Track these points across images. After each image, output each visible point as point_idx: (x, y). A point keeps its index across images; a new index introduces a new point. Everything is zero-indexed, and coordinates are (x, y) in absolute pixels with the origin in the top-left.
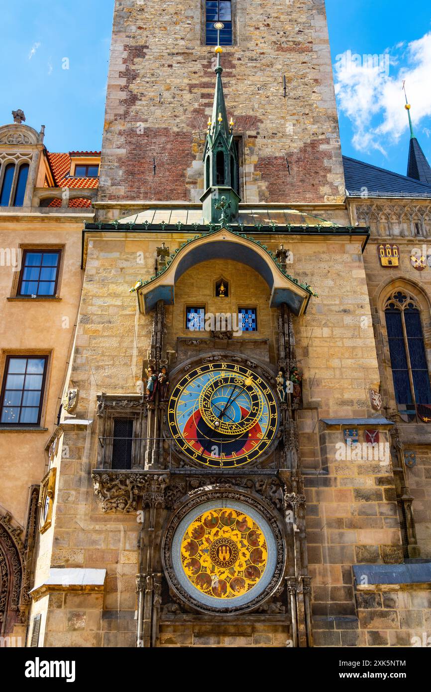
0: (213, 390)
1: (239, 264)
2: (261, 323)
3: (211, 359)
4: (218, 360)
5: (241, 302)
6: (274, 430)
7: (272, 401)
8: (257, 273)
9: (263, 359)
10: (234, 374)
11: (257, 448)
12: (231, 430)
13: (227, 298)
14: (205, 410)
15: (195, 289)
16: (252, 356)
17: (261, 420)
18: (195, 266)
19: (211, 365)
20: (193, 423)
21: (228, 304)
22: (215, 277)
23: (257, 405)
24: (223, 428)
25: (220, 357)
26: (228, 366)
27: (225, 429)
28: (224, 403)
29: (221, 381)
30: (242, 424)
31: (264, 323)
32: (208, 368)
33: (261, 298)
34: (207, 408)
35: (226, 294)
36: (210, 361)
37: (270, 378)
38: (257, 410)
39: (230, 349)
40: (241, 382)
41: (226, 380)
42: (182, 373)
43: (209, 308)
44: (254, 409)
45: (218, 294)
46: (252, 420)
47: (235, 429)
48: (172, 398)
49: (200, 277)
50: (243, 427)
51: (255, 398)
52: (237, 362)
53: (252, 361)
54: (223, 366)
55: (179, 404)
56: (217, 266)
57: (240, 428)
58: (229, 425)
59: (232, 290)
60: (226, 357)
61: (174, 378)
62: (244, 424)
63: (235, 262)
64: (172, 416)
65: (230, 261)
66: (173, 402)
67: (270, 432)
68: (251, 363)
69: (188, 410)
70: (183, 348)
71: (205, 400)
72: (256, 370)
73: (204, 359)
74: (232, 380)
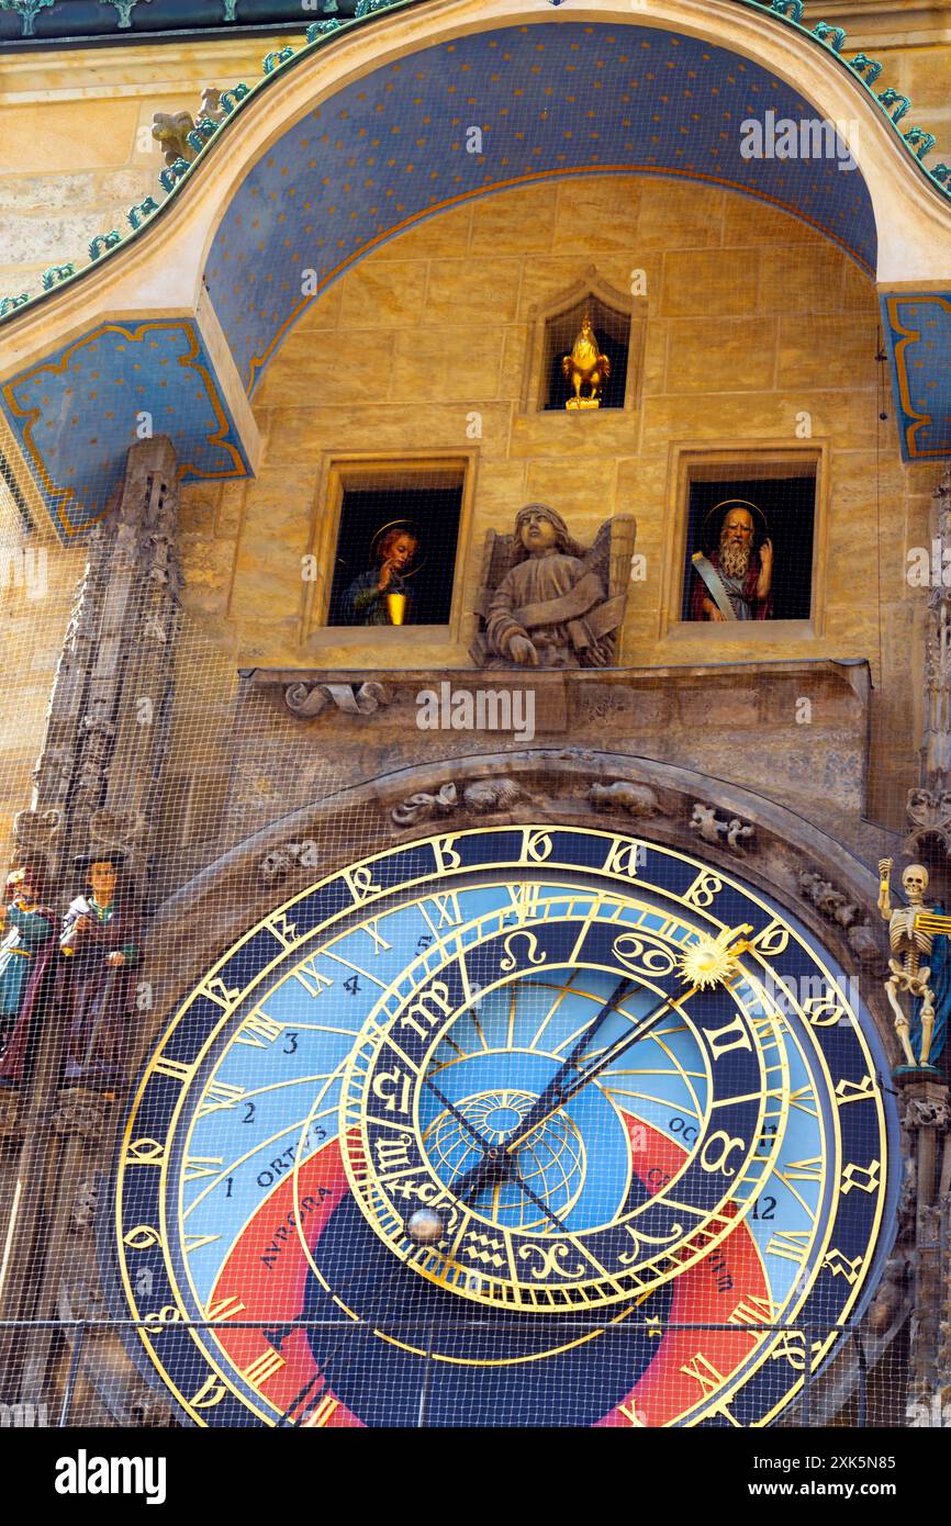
0: (456, 999)
1: (716, 194)
2: (831, 565)
3: (446, 798)
4: (491, 807)
5: (709, 433)
6: (855, 1279)
7: (858, 1072)
8: (829, 243)
9: (816, 790)
10: (602, 896)
11: (721, 1406)
12: (524, 1275)
13: (612, 415)
14: (375, 1132)
15: (405, 369)
16: (740, 775)
17: (767, 1209)
18: (417, 230)
19: (442, 843)
20: (286, 1231)
21: (616, 452)
22: (545, 288)
23: (738, 1121)
24: (477, 1264)
25: (509, 786)
26: (565, 847)
27: (488, 1268)
28: (516, 1097)
29: (520, 945)
30: (609, 1246)
31: (855, 563)
32: (424, 860)
33: (846, 400)
34: (396, 1116)
35: (612, 393)
36: (441, 817)
37: (845, 915)
38: (736, 1158)
39: (593, 731)
40: (659, 961)
41: (556, 938)
42: (243, 897)
43: (485, 484)
44: (715, 1151)
45: (558, 392)
46: (690, 1221)
47: (553, 1278)
48: (156, 1063)
49: (441, 292)
50: (614, 1267)
51: (737, 1072)
52: (623, 812)
53: (727, 804)
54: (528, 846)
55: (203, 1108)
56: (564, 217)
57: (592, 1273)
58: (518, 1241)
59: (650, 363)
60: (548, 782)
61: (188, 937)
62: (628, 1245)
63: (684, 189)
64: (143, 1183)
65: (652, 186)
66: (165, 1088)
67: (829, 1289)
68: (721, 815)
69: (266, 1146)
70: (271, 741)
71: (387, 1061)
72: (754, 864)
73: (398, 800)
74: (603, 940)
